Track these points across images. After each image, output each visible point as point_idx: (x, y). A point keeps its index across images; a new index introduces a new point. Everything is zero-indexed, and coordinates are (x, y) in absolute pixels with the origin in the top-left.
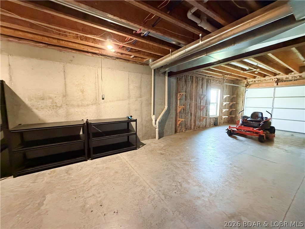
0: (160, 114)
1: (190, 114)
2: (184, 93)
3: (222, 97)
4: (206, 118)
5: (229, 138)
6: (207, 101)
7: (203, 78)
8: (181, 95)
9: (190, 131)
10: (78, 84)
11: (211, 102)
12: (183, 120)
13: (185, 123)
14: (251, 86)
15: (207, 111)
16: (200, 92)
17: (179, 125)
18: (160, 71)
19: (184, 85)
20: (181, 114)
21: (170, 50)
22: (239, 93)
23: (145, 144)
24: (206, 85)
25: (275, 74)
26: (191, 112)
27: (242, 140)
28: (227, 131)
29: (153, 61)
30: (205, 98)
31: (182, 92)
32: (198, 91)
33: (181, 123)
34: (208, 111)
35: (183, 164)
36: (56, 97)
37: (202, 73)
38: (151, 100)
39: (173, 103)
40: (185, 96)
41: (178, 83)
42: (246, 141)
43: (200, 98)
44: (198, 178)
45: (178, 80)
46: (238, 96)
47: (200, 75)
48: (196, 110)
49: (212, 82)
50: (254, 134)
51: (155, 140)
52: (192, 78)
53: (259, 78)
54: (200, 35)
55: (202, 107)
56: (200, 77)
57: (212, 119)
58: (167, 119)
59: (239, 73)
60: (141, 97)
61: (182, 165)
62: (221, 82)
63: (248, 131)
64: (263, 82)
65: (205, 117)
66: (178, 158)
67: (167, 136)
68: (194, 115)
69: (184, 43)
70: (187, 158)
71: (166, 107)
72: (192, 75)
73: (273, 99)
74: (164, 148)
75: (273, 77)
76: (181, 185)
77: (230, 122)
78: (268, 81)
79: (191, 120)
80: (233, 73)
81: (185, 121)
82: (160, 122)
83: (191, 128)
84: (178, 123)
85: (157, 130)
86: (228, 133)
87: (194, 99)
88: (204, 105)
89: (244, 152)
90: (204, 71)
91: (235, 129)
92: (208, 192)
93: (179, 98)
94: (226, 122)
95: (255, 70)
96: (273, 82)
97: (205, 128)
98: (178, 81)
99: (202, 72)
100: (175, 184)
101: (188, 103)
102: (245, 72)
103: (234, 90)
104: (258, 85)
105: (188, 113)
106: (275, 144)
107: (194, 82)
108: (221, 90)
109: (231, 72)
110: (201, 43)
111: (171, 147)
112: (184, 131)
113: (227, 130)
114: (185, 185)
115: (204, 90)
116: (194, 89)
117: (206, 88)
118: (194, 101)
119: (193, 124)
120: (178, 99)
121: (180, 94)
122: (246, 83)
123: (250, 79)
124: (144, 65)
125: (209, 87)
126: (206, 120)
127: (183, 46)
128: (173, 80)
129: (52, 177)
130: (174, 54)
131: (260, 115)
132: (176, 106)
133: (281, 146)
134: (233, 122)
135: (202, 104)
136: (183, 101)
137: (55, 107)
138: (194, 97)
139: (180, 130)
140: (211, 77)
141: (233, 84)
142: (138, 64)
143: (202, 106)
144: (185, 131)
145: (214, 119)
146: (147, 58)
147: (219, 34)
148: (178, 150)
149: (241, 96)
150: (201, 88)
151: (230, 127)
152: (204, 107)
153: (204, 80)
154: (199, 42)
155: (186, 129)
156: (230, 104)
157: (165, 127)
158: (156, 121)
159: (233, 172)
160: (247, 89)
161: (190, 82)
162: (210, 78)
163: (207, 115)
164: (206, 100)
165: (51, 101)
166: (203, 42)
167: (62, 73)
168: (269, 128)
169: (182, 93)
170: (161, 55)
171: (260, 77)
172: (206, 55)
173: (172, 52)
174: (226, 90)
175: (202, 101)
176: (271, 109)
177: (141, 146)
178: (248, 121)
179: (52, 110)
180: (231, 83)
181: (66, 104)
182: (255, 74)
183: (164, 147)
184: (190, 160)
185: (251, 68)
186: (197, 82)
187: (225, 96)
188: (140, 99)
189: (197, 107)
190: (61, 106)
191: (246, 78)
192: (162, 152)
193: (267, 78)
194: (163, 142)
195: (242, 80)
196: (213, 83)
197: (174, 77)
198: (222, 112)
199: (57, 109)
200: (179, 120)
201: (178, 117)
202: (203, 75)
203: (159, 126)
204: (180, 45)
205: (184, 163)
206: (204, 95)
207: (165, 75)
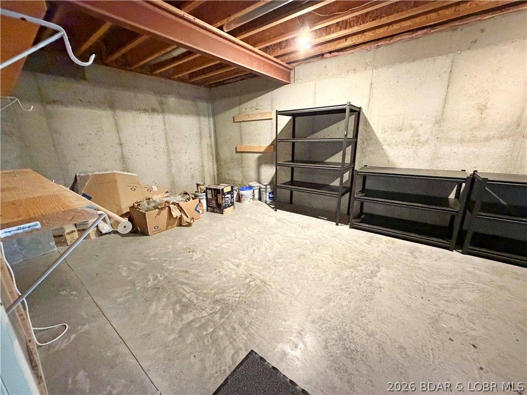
10: (476, 93)
36: (421, 125)
129: (390, 248)
137: (415, 143)
165: (412, 132)
167: (446, 76)
179: (410, 148)
181: (437, 137)
190: (426, 141)
199: (418, 147)
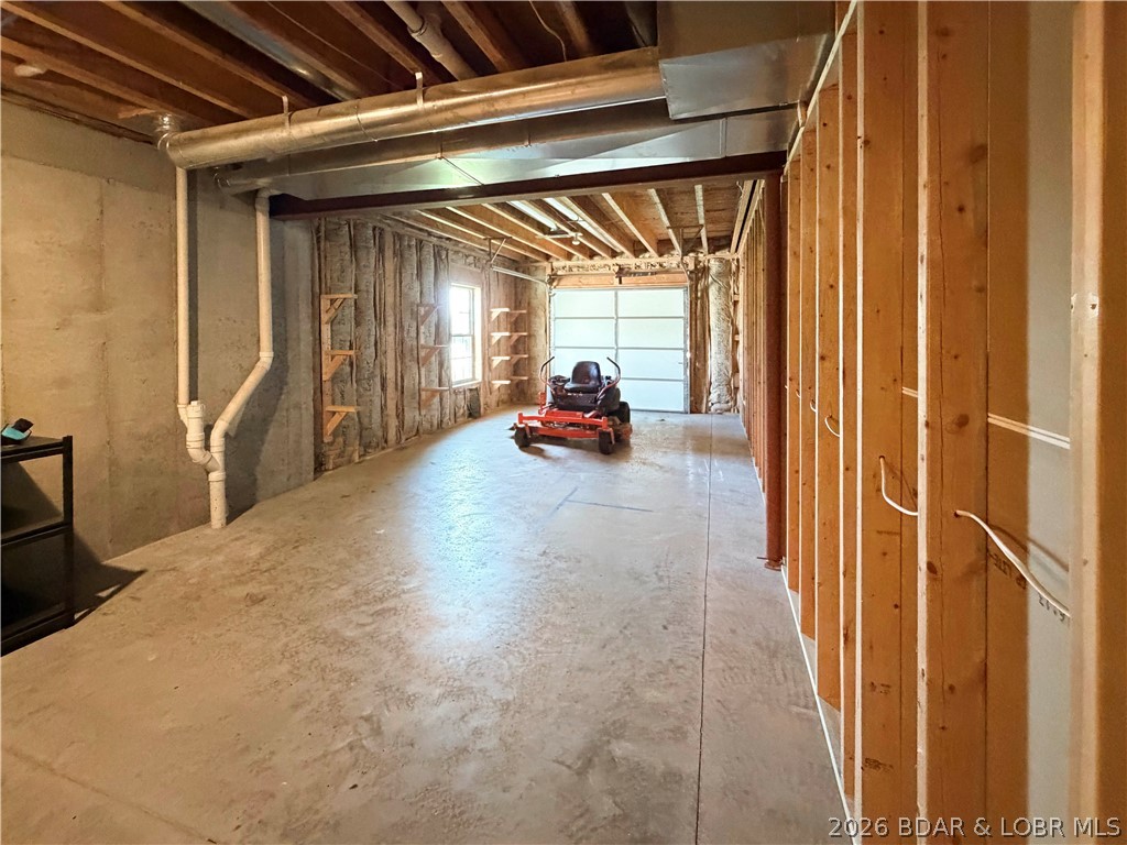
0: (233, 394)
1: (378, 380)
2: (351, 295)
3: (487, 313)
4: (441, 393)
5: (524, 455)
6: (441, 329)
7: (421, 242)
8: (338, 303)
9: (383, 452)
11: (453, 333)
12: (352, 410)
13: (360, 422)
14: (562, 282)
15: (441, 365)
16: (412, 293)
17: (335, 434)
18: (225, 185)
19: (347, 263)
20: (340, 385)
21: (285, 99)
22: (535, 302)
23: (141, 573)
24: (433, 267)
25: (614, 254)
26: (381, 372)
27: (559, 458)
28: (513, 433)
29: (183, 130)
30: (433, 318)
31: (340, 290)
32: (405, 290)
33: (344, 423)
34: (445, 365)
35: (372, 615)
37: (416, 220)
38: (176, 323)
39: (299, 338)
40: (356, 309)
41: (319, 249)
42: (572, 458)
43: (415, 315)
44: (446, 656)
45: (319, 238)
46: (531, 312)
47: (410, 229)
48: (402, 363)
49: (452, 260)
50: (588, 432)
51: (208, 531)
52: (379, 233)
53: (579, 259)
54: (419, 76)
55: (422, 354)
56: (410, 237)
57: (462, 397)
58: (272, 415)
59: (532, 238)
60: (98, 305)
61: (370, 620)
62: (481, 261)
63: (572, 425)
64: (590, 272)
65: (437, 391)
66: (344, 592)
67: (275, 495)
68: (396, 384)
69: (350, 86)
70: (386, 582)
71: (266, 356)
72: (379, 224)
73: (614, 321)
74: (264, 566)
75: (610, 261)
76: (377, 731)
77: (515, 399)
78: (601, 271)
79: (383, 408)
80: (516, 234)
81: (358, 413)
82: (232, 434)
83: (386, 442)
84: (330, 427)
85: (217, 477)
86: (516, 438)
87: (390, 320)
88: (432, 344)
89: (571, 498)
90: (424, 214)
91: (537, 424)
92: (491, 704)
93: (330, 315)
94: (503, 402)
95: (572, 234)
96: (612, 274)
97: (440, 431)
98: (318, 242)
99: (419, 219)
100: (348, 740)
101: (369, 335)
102: (548, 238)
103: (519, 290)
104: (582, 280)
105: (369, 379)
106: (635, 454)
107: (389, 253)
108: (482, 290)
109: (511, 231)
110: (420, 105)
111: (301, 548)
112: (357, 460)
113: (512, 429)
114: (394, 720)
115: (426, 286)
116: (390, 282)
117: (432, 280)
118: (391, 329)
119: (393, 423)
120: (325, 317)
121: (336, 296)
122: (549, 271)
123: (558, 260)
124: (120, 136)
125: (443, 275)
126: (441, 399)
127: (346, 100)
128: (297, 234)
130: (301, 121)
131: (594, 372)
132: (314, 353)
133: (649, 456)
134: (525, 398)
135: (422, 342)
136: (347, 328)
138: (389, 312)
139: (340, 455)
140: (448, 239)
141: (517, 270)
142: (76, 121)
143: (423, 347)
144: (360, 457)
145: (468, 394)
146: (144, 103)
147: (487, 95)
148: (342, 554)
149: (541, 313)
150: (415, 277)
151: (521, 418)
152: (432, 350)
153: (425, 249)
154: (414, 101)
155: (366, 447)
156: (510, 337)
157: (262, 457)
158: (208, 429)
159: (555, 580)
160: (554, 291)
161: (373, 252)
162: (443, 244)
163: (444, 379)
164: (437, 327)
166: (429, 105)
168: (617, 407)
169: (341, 296)
170: (235, 110)
171: (581, 256)
172: (439, 155)
173: (293, 108)
174: (498, 292)
175: (422, 329)
176: (614, 351)
177: (104, 594)
178: (567, 391)
180: (508, 268)
182: (571, 246)
183: (262, 557)
184: (400, 583)
185: (563, 228)
186: (400, 254)
187: (496, 312)
188: (96, 317)
189: (406, 351)
191: (548, 257)
192: (255, 591)
193: (597, 261)
194: (259, 530)
195: (537, 261)
196: (457, 263)
197: (300, 223)
198: (490, 365)
200: (334, 413)
201: (327, 399)
202: (421, 230)
203: (227, 454)
204: (330, 88)
205: (379, 607)
206: (427, 305)
207: (255, 210)
